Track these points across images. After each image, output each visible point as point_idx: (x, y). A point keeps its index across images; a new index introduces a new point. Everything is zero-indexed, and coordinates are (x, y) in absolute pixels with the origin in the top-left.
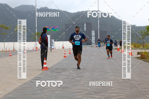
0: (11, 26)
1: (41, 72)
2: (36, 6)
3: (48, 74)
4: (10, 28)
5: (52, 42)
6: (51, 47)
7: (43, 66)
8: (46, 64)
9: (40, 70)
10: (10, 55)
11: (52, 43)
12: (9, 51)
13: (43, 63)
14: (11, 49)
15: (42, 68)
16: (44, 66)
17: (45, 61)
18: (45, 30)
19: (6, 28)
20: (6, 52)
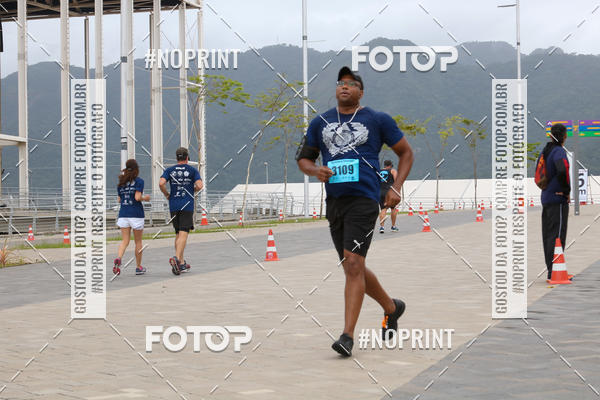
0: (428, 120)
1: (546, 289)
2: (518, 44)
3: (571, 299)
4: (423, 129)
5: (581, 177)
6: (576, 198)
7: (550, 267)
8: (561, 259)
9: (541, 283)
10: (427, 229)
11: (580, 183)
12: (421, 213)
14: (429, 205)
15: (549, 277)
16: (557, 267)
17: (558, 250)
19: (408, 128)
20: (410, 217)
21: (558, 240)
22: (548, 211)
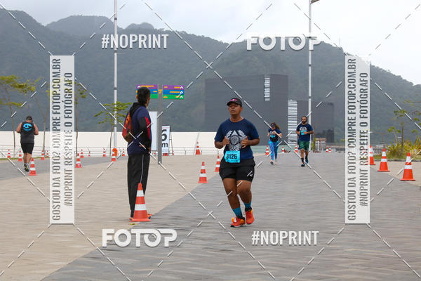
0: (38, 80)
2: (116, 19)
4: (33, 88)
5: (164, 133)
6: (160, 150)
7: (132, 207)
8: (143, 201)
9: (125, 220)
10: (33, 173)
11: (163, 137)
13: (133, 200)
15: (132, 216)
16: (138, 207)
17: (140, 193)
18: (144, 95)
19: (20, 86)
21: (140, 185)
22: (133, 160)
